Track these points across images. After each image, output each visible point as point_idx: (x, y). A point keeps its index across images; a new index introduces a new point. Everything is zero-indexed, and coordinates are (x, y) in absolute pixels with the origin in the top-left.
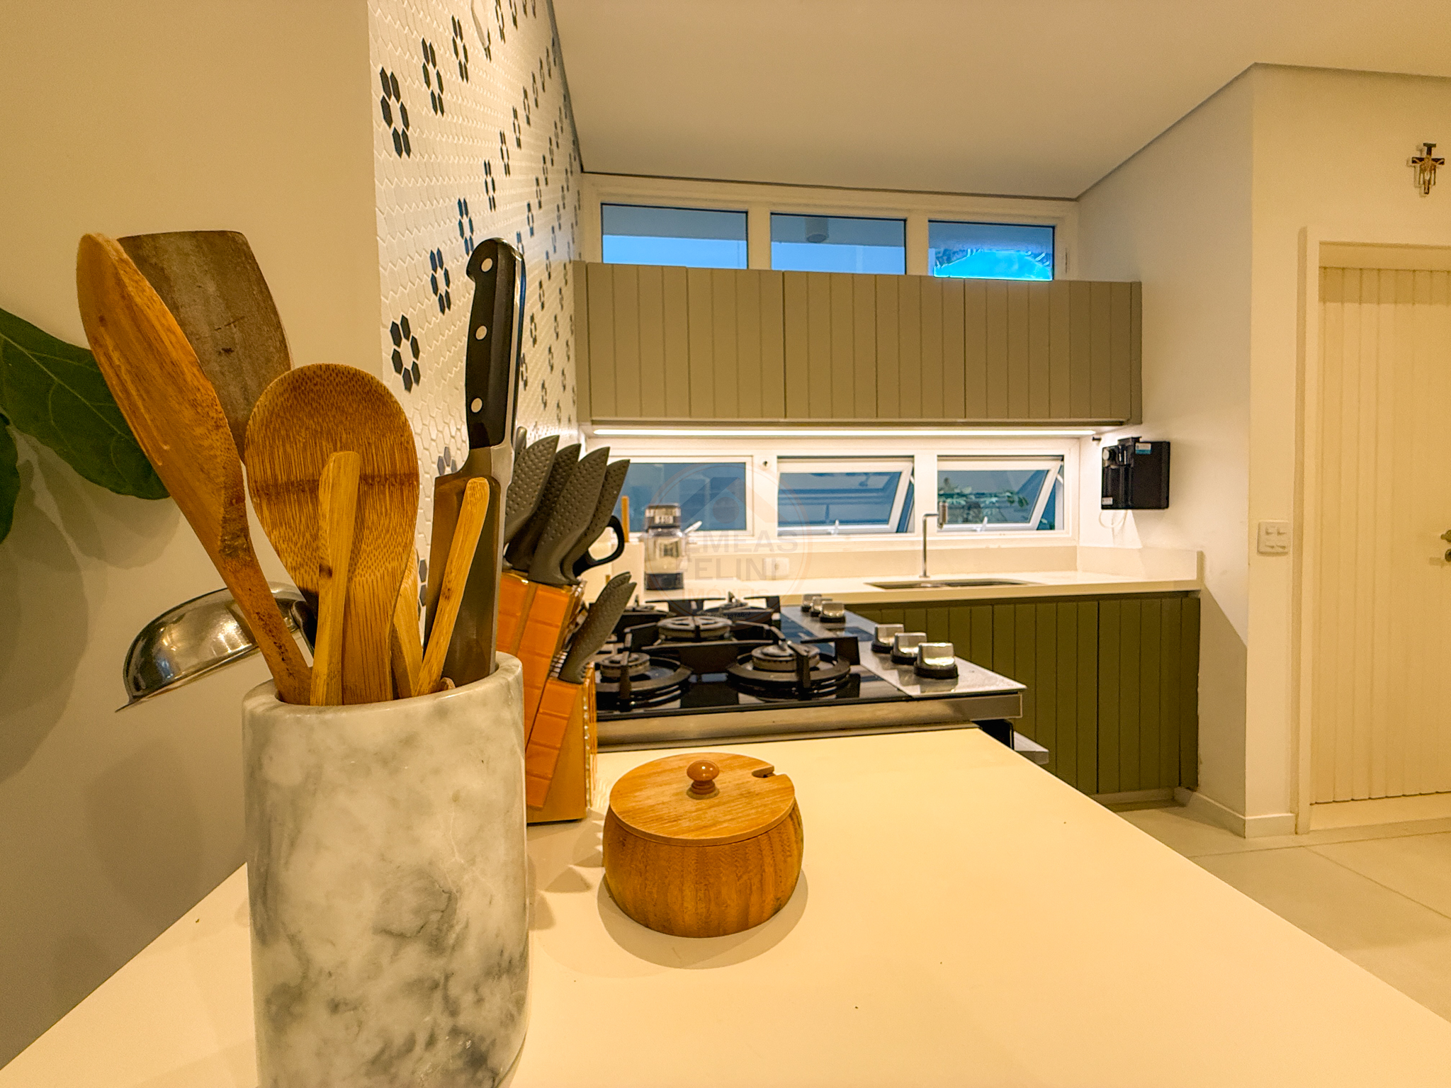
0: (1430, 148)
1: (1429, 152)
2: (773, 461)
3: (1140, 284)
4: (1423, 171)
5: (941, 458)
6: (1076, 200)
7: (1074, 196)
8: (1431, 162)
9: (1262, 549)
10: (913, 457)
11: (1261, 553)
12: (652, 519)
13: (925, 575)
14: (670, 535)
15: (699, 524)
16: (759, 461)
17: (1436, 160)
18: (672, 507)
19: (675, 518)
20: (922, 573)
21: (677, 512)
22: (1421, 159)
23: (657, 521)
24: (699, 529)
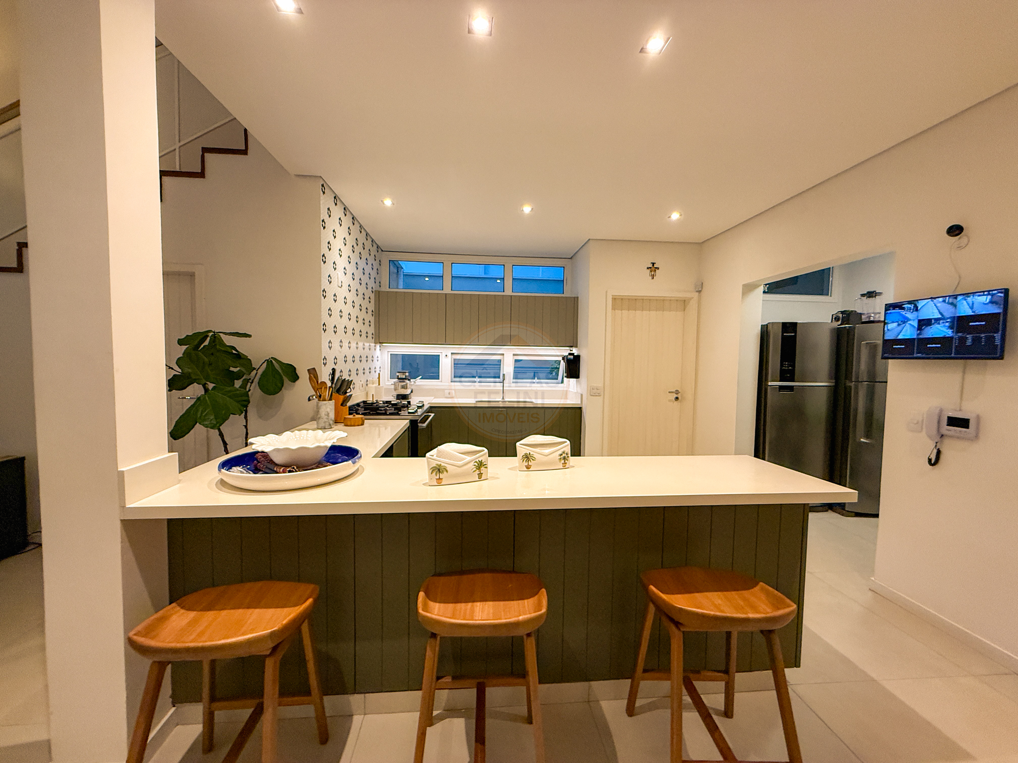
0: (653, 264)
1: (653, 265)
2: (449, 355)
3: (578, 297)
4: (651, 271)
5: (514, 355)
6: (571, 258)
7: (570, 257)
8: (654, 269)
9: (591, 394)
10: (503, 354)
11: (592, 395)
12: (398, 376)
13: (503, 399)
14: (404, 382)
15: (421, 377)
16: (444, 355)
17: (656, 268)
18: (405, 372)
19: (406, 376)
20: (502, 398)
21: (407, 374)
22: (650, 268)
23: (399, 377)
24: (420, 379)
